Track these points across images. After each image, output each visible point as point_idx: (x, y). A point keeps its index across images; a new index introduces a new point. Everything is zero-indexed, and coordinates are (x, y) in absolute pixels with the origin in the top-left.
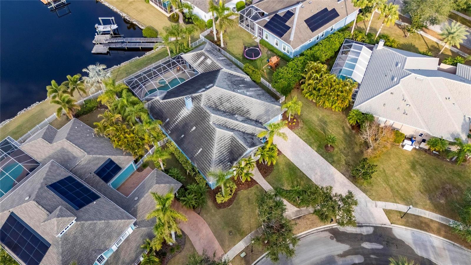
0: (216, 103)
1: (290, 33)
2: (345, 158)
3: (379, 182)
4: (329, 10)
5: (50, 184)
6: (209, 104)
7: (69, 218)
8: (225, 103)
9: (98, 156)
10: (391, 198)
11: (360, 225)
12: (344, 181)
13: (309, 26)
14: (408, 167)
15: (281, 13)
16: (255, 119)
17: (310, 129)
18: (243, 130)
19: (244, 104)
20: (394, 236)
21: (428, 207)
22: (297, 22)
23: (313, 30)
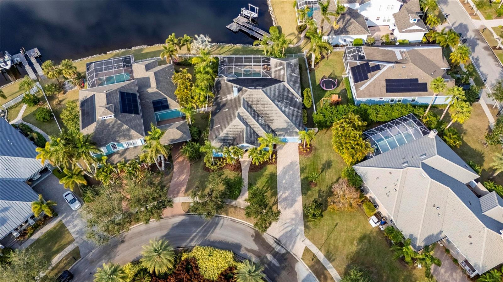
0: (253, 102)
1: (364, 83)
2: (317, 197)
3: (323, 229)
4: (419, 82)
5: (122, 91)
6: (247, 100)
7: (111, 112)
8: (260, 105)
9: (161, 93)
10: (319, 244)
11: (280, 243)
12: (299, 211)
13: (387, 86)
14: (358, 236)
15: (371, 64)
16: (273, 129)
17: (314, 162)
18: (256, 130)
19: (274, 114)
20: (294, 266)
21: (340, 269)
22: (378, 78)
23: (388, 91)
